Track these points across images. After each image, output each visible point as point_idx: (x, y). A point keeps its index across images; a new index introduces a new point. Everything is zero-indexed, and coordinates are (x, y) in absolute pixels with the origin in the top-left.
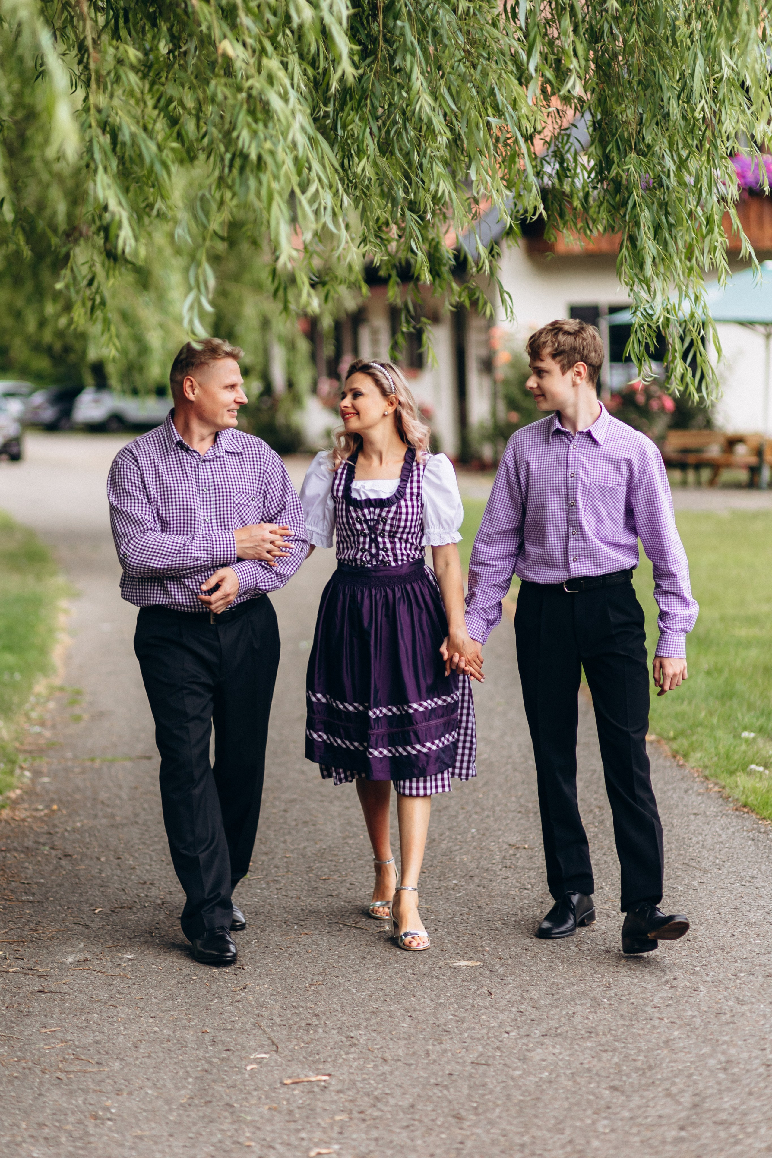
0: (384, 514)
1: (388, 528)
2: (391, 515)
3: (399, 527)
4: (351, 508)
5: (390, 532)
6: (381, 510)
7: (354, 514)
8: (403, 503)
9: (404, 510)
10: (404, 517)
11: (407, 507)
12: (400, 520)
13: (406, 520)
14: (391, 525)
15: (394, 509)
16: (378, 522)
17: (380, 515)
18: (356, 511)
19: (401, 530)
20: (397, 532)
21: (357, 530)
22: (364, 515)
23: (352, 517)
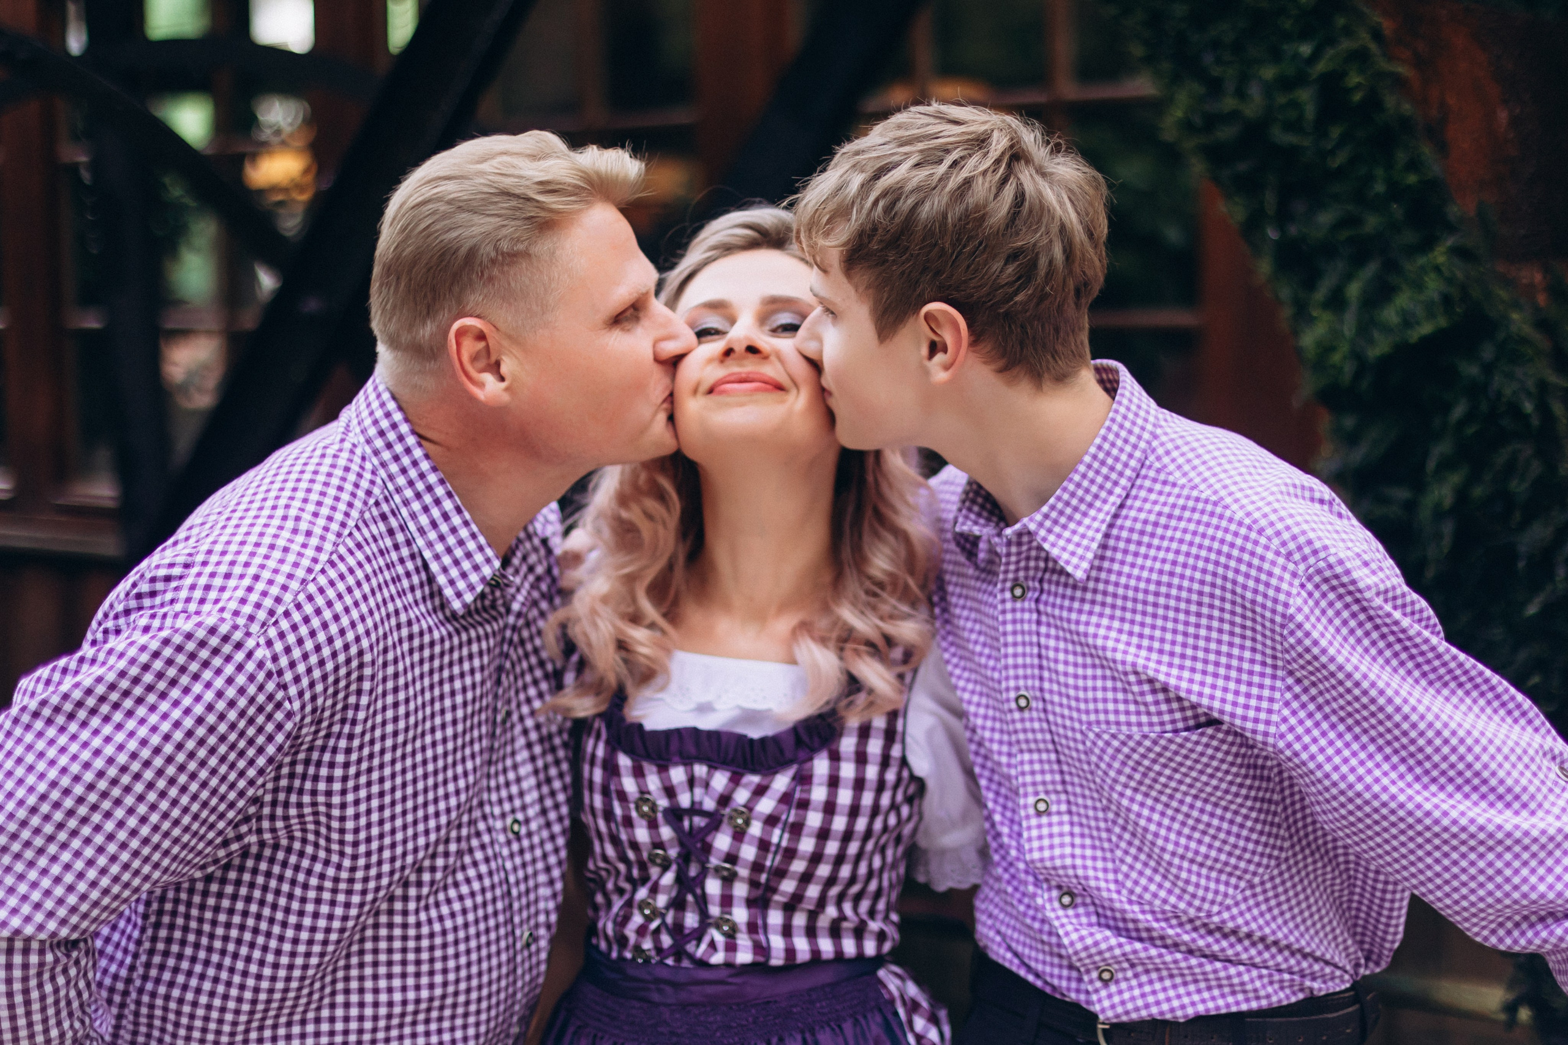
0: (741, 796)
1: (749, 852)
2: (766, 805)
3: (790, 854)
4: (624, 761)
5: (757, 867)
6: (735, 780)
7: (629, 785)
8: (821, 766)
9: (819, 794)
10: (814, 819)
11: (834, 782)
12: (796, 829)
13: (823, 834)
14: (764, 845)
15: (781, 782)
16: (715, 821)
17: (724, 800)
18: (638, 773)
19: (798, 866)
20: (781, 873)
21: (635, 845)
22: (670, 791)
23: (622, 796)
